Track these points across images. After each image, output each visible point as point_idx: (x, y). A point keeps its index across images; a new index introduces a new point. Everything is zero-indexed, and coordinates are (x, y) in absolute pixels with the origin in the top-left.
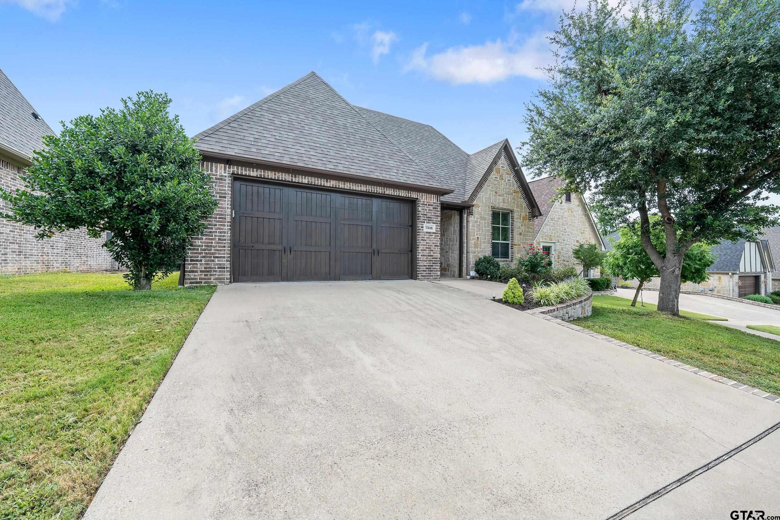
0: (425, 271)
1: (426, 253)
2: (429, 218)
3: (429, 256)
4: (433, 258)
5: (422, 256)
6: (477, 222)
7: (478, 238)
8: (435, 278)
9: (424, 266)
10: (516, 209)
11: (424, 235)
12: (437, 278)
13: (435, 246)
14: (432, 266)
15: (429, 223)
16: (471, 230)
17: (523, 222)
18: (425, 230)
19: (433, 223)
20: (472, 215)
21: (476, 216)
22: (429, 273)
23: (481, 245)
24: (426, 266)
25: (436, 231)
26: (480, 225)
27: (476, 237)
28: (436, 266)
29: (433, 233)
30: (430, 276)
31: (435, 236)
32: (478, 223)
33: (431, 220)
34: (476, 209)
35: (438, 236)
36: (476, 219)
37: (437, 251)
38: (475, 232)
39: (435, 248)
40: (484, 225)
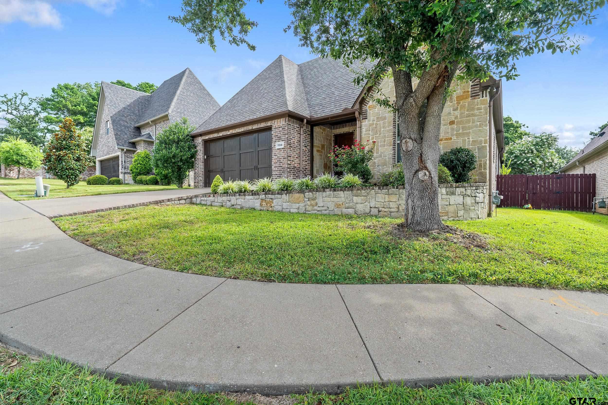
1: (277, 165)
2: (279, 137)
3: (279, 167)
4: (282, 168)
5: (275, 167)
6: (373, 124)
9: (276, 175)
13: (284, 158)
14: (282, 174)
16: (365, 134)
17: (458, 103)
18: (277, 147)
19: (282, 141)
20: (366, 118)
21: (372, 118)
25: (285, 146)
26: (376, 127)
29: (282, 148)
31: (284, 151)
32: (374, 126)
33: (280, 139)
34: (371, 111)
35: (286, 150)
36: (371, 122)
37: (285, 162)
38: (369, 137)
39: (283, 160)
40: (382, 126)
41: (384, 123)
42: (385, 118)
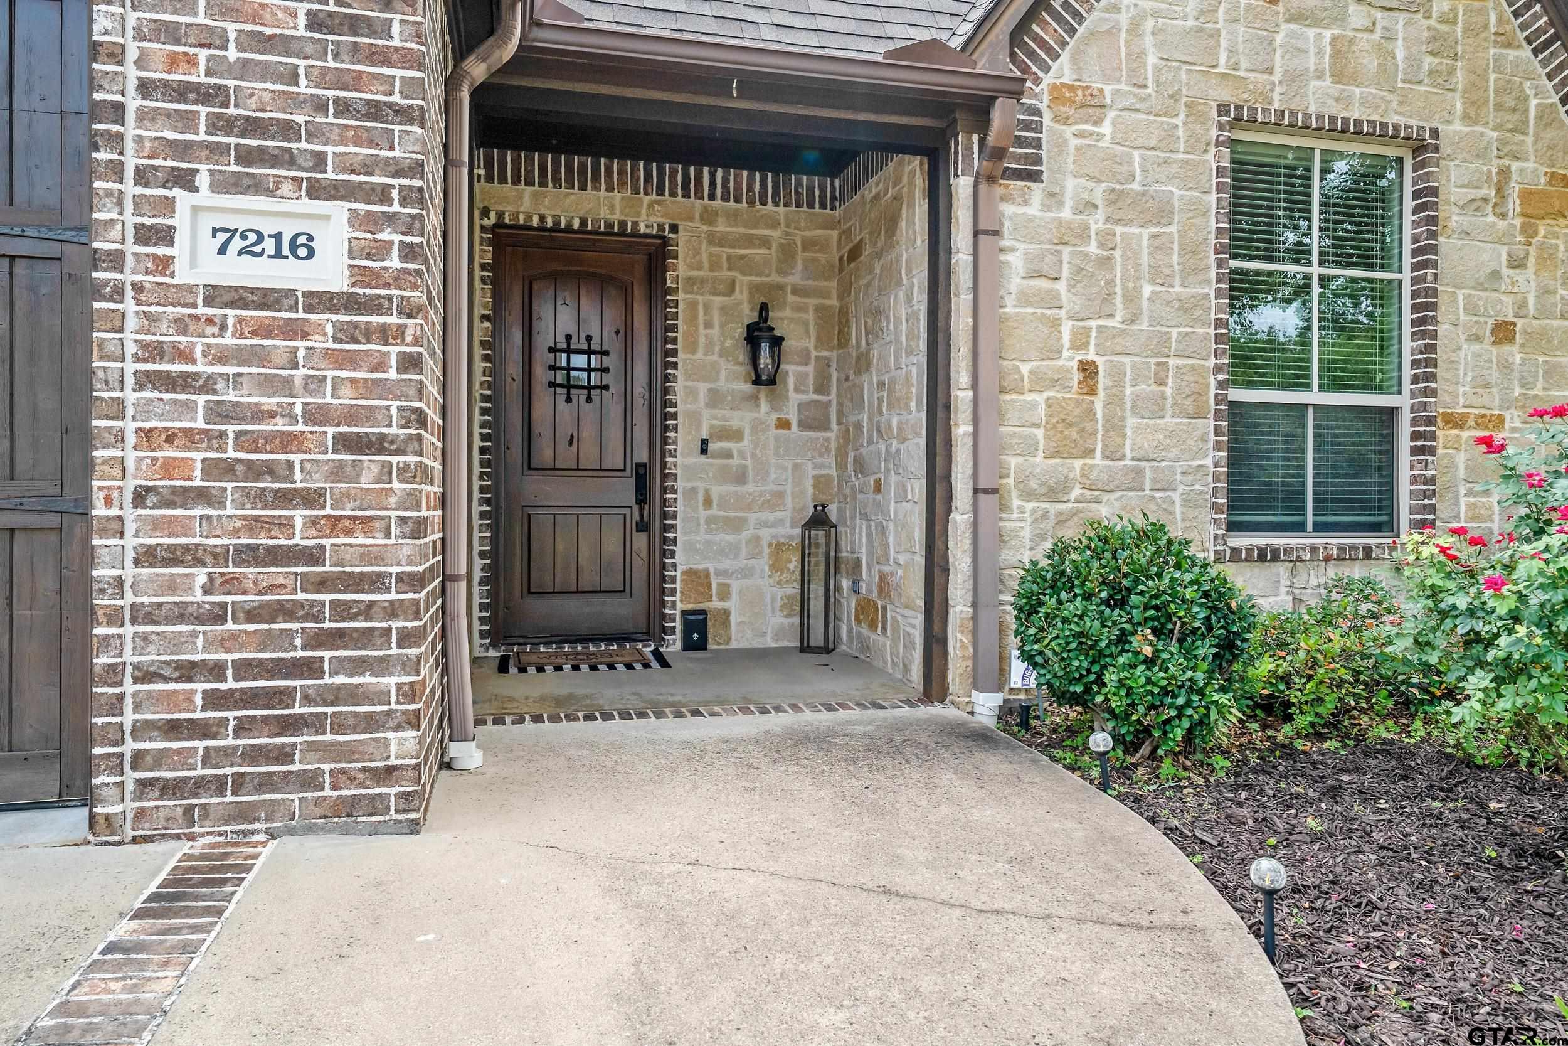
0: (202, 730)
2: (252, 127)
3: (249, 555)
4: (322, 584)
5: (147, 557)
6: (1083, 234)
7: (1088, 369)
8: (350, 807)
9: (187, 671)
10: (1458, 126)
11: (180, 324)
12: (376, 805)
13: (344, 443)
14: (311, 668)
15: (256, 187)
16: (1024, 299)
17: (1530, 231)
19: (316, 191)
20: (1033, 176)
21: (1072, 186)
22: (253, 755)
23: (1115, 427)
24: (216, 671)
25: (361, 275)
26: (1106, 262)
27: (1069, 360)
28: (359, 666)
30: (266, 783)
31: (347, 333)
32: (1093, 248)
33: (288, 159)
34: (1068, 131)
35: (385, 334)
36: (1066, 214)
37: (370, 498)
38: (1056, 323)
39: (338, 472)
40: (1145, 259)
41: (1159, 246)
42: (1163, 213)
